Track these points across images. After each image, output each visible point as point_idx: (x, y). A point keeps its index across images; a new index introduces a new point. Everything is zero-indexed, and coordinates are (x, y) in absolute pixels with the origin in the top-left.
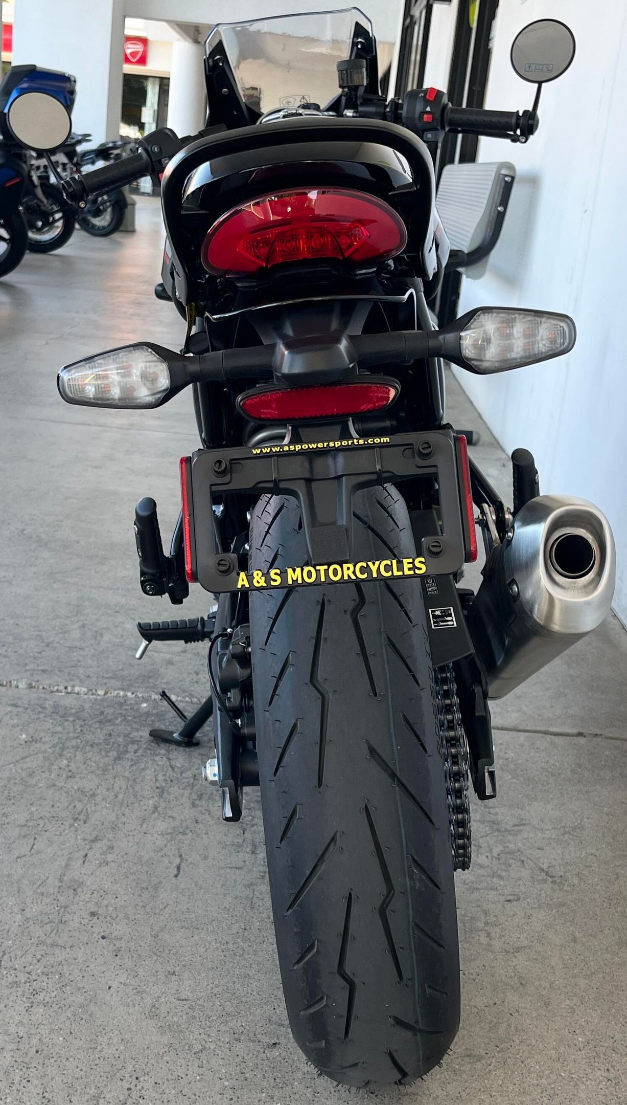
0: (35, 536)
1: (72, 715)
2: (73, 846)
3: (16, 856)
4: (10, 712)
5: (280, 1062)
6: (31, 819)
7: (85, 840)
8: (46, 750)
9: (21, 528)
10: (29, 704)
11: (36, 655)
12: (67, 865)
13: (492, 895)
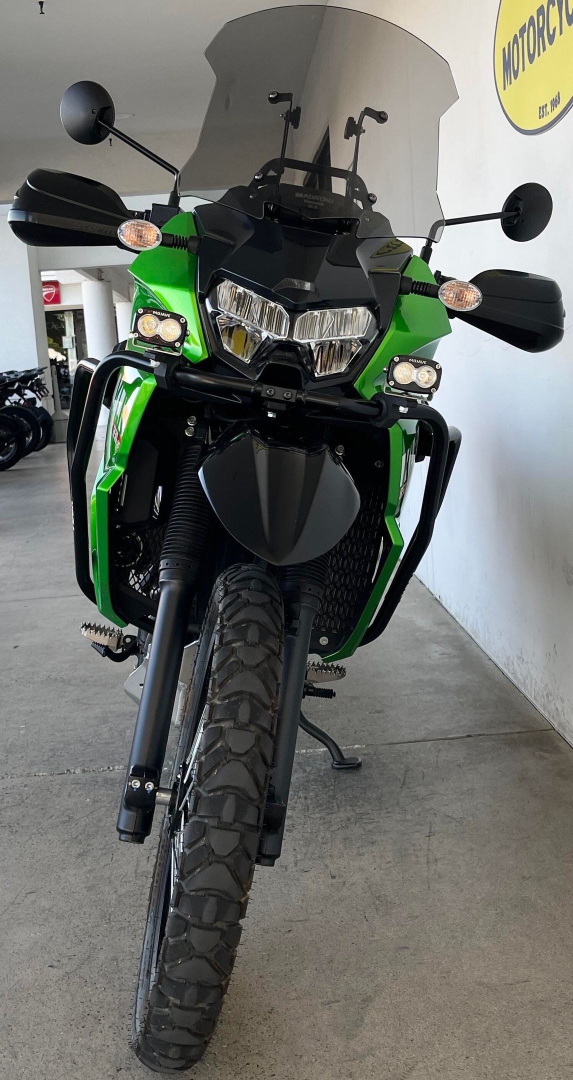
0: (59, 678)
1: (117, 783)
2: (139, 854)
3: (103, 865)
4: (75, 788)
5: (295, 938)
6: (106, 845)
7: (145, 850)
8: (105, 806)
9: (48, 675)
10: (86, 781)
11: (83, 752)
12: (137, 865)
13: (417, 835)
